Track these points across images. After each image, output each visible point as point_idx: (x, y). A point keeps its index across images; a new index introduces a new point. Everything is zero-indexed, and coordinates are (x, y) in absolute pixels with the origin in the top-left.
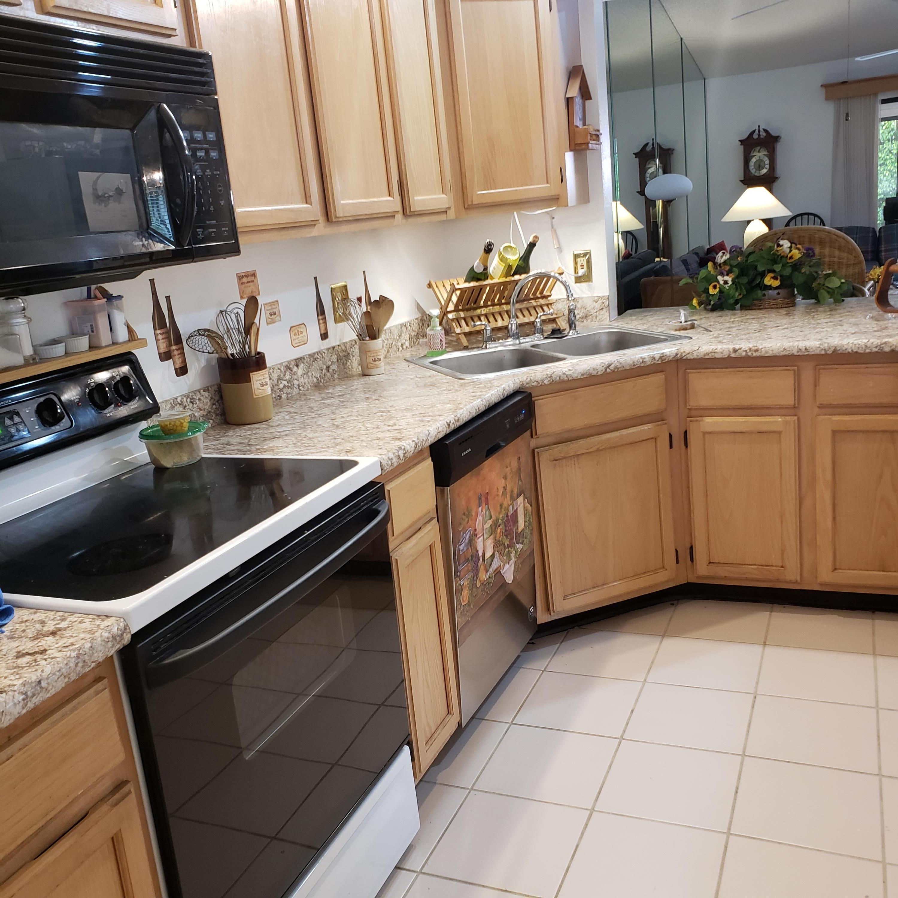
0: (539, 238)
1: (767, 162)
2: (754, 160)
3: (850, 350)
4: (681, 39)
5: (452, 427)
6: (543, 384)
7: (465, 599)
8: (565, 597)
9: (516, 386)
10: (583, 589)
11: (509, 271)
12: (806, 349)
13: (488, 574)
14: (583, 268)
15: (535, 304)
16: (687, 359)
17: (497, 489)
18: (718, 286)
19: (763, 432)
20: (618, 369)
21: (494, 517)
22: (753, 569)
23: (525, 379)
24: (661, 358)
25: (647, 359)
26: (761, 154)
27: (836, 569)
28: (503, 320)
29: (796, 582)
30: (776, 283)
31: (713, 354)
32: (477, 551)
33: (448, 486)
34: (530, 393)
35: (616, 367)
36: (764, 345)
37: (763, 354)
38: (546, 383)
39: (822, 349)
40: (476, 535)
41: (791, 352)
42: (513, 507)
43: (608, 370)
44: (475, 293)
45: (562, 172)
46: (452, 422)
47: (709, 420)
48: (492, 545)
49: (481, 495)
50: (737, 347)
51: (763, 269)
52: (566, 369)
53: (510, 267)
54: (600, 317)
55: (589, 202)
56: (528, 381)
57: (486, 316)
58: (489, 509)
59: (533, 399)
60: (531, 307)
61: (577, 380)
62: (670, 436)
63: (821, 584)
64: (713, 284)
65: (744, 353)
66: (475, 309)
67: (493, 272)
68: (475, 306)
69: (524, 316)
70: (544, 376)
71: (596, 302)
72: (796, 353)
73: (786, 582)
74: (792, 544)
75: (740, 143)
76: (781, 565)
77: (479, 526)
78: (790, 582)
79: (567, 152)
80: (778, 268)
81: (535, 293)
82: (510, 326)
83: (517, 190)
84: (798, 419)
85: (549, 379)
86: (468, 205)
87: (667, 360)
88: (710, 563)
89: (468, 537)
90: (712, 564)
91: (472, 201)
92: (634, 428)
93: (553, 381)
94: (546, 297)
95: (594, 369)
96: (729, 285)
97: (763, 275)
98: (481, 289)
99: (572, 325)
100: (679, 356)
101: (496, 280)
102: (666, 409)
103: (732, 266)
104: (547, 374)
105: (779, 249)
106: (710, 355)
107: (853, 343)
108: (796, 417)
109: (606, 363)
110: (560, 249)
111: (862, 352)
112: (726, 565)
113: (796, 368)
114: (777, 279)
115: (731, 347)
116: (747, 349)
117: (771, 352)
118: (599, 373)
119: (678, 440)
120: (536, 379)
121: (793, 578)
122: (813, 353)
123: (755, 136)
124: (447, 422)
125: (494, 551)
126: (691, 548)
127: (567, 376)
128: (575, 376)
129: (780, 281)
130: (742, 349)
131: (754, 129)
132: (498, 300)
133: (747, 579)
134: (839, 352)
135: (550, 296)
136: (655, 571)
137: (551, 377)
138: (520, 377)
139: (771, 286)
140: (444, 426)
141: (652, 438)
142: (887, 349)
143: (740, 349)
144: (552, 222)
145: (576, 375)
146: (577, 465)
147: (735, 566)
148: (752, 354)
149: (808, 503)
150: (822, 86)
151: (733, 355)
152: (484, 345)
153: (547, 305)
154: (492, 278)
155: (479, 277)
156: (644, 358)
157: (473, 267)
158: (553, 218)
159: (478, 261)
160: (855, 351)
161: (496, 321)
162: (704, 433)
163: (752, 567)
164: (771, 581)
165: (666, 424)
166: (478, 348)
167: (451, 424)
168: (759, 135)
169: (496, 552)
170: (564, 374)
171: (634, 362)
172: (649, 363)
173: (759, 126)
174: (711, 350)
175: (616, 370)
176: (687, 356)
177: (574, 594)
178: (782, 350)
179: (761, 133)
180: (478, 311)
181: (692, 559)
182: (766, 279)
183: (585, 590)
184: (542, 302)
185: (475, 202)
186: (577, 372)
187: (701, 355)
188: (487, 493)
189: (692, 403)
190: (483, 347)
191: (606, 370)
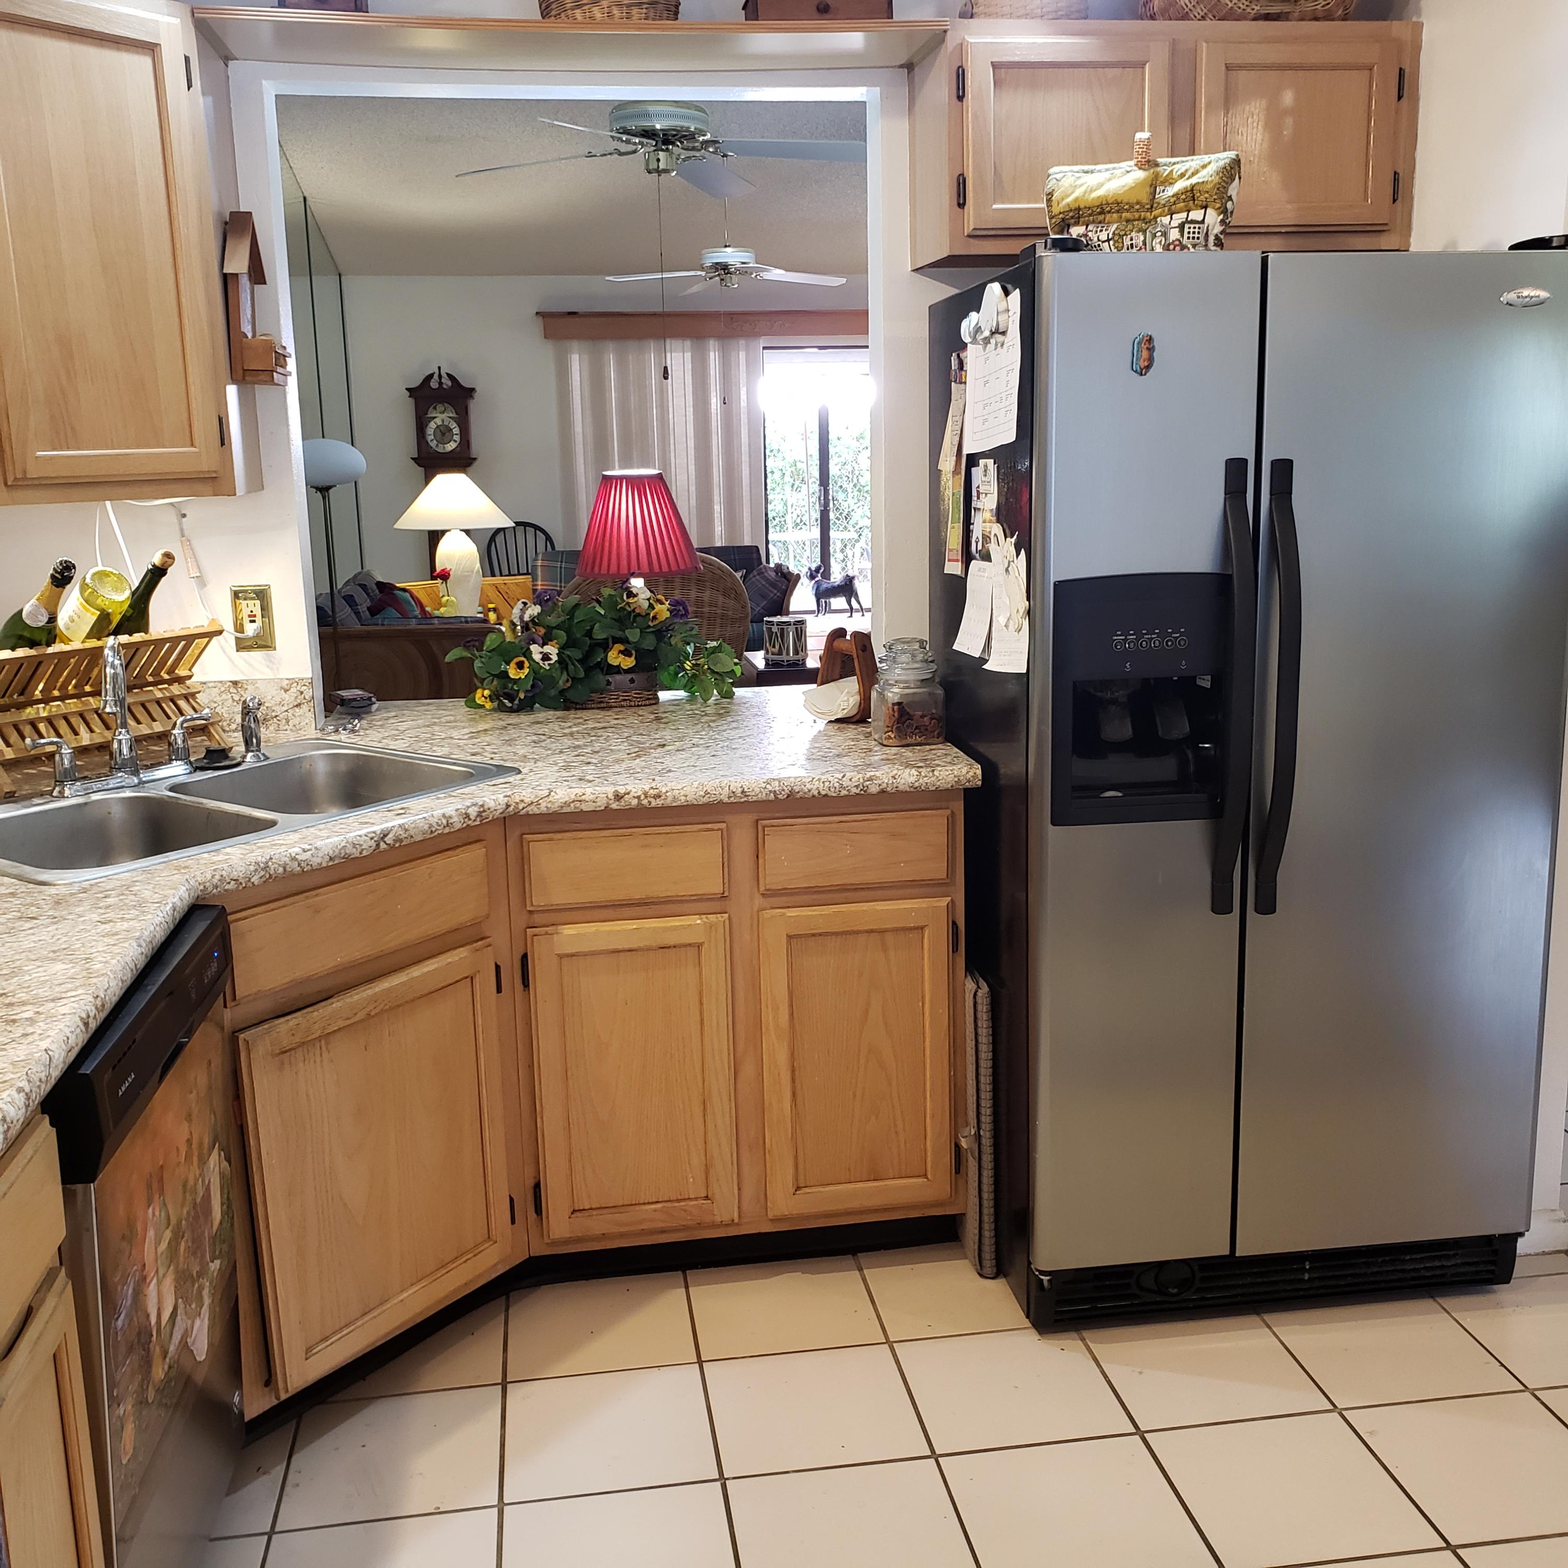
0: (174, 559)
1: (456, 430)
2: (432, 425)
3: (816, 793)
4: (305, 199)
5: (93, 1025)
6: (250, 884)
7: (127, 1448)
8: (309, 1352)
9: (192, 894)
10: (343, 1325)
11: (102, 627)
12: (743, 792)
13: (167, 1360)
14: (254, 621)
15: (159, 695)
16: (527, 815)
17: (177, 1147)
18: (527, 664)
19: (669, 947)
20: (401, 841)
21: (174, 1220)
22: (655, 1210)
23: (209, 876)
24: (479, 814)
25: (455, 819)
26: (444, 416)
27: (798, 1188)
28: (92, 731)
29: (732, 1223)
30: (628, 663)
31: (578, 804)
32: (148, 1316)
33: (93, 1181)
34: (223, 907)
35: (398, 839)
36: (670, 785)
37: (669, 802)
38: (256, 883)
39: (770, 792)
40: (145, 1278)
41: (719, 798)
42: (203, 1181)
43: (383, 846)
44: (25, 673)
45: (222, 423)
46: (92, 1014)
47: (569, 930)
48: (173, 1289)
49: (151, 1176)
50: (622, 790)
51: (604, 636)
52: (297, 850)
53: (104, 617)
54: (296, 721)
55: (263, 488)
56: (215, 881)
57: (50, 721)
58: (165, 1204)
59: (230, 918)
60: (149, 701)
61: (320, 869)
62: (498, 968)
63: (774, 1221)
64: (516, 660)
65: (635, 802)
66: (21, 706)
67: (68, 629)
68: (22, 699)
69: (139, 722)
70: (252, 868)
71: (286, 691)
72: (726, 800)
73: (714, 1226)
74: (723, 1150)
75: (408, 394)
76: (704, 1195)
77: (149, 1257)
78: (722, 1225)
79: (229, 384)
80: (633, 635)
81: (156, 673)
82: (115, 745)
83: (127, 455)
84: (729, 918)
85: (262, 873)
86: (16, 479)
87: (490, 818)
88: (574, 1211)
89: (130, 1291)
90: (578, 1214)
91: (25, 472)
92: (435, 960)
93: (270, 876)
94: (180, 680)
95: (354, 845)
96: (552, 662)
97: (605, 646)
98: (40, 663)
99: (250, 739)
100: (511, 809)
101: (76, 645)
102: (488, 916)
103: (550, 629)
104: (257, 863)
105: (631, 600)
106: (572, 805)
107: (819, 780)
108: (726, 916)
109: (378, 833)
110: (201, 581)
111: (835, 795)
112: (605, 1211)
113: (723, 826)
114: (630, 656)
115: (610, 790)
116: (640, 793)
117: (683, 798)
118: (365, 853)
119: (511, 975)
120: (235, 875)
121: (726, 1218)
122: (755, 799)
123: (434, 384)
124: (82, 1019)
125: (176, 1300)
126: (537, 1186)
127: (299, 865)
128: (316, 861)
129: (636, 658)
130: (632, 794)
131: (432, 372)
132: (75, 687)
133: (643, 1232)
134: (798, 796)
135: (190, 677)
136: (475, 1250)
137: (266, 867)
138: (198, 873)
139: (619, 666)
140: (78, 1031)
141: (466, 978)
142: (874, 789)
143: (628, 793)
144: (180, 524)
145: (319, 860)
146: (325, 1055)
147: (622, 1210)
148: (650, 803)
149: (748, 1070)
150: (537, 313)
151: (614, 806)
152: (57, 789)
153: (186, 697)
154: (67, 640)
155: (37, 637)
156: (450, 817)
157: (21, 611)
158: (184, 516)
159: (33, 601)
160: (823, 793)
161: (76, 733)
162: (561, 957)
163: (653, 1206)
164: (685, 1228)
165: (490, 945)
166: (42, 795)
167: (91, 1020)
168: (441, 383)
169: (180, 1300)
170: (294, 859)
171: (431, 826)
172: (458, 826)
173: (439, 368)
174: (573, 797)
175: (397, 845)
176: (529, 809)
177: (325, 1339)
178: (702, 793)
179: (443, 380)
180: (30, 712)
181: (538, 1210)
182: (610, 654)
183: (347, 1326)
184: (176, 689)
185: (33, 473)
186: (320, 854)
187: (555, 807)
188: (162, 1166)
189: (538, 900)
190: (55, 794)
191: (378, 845)
